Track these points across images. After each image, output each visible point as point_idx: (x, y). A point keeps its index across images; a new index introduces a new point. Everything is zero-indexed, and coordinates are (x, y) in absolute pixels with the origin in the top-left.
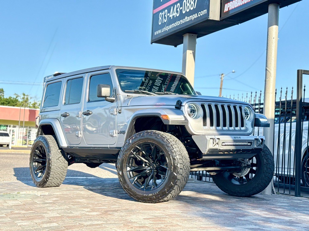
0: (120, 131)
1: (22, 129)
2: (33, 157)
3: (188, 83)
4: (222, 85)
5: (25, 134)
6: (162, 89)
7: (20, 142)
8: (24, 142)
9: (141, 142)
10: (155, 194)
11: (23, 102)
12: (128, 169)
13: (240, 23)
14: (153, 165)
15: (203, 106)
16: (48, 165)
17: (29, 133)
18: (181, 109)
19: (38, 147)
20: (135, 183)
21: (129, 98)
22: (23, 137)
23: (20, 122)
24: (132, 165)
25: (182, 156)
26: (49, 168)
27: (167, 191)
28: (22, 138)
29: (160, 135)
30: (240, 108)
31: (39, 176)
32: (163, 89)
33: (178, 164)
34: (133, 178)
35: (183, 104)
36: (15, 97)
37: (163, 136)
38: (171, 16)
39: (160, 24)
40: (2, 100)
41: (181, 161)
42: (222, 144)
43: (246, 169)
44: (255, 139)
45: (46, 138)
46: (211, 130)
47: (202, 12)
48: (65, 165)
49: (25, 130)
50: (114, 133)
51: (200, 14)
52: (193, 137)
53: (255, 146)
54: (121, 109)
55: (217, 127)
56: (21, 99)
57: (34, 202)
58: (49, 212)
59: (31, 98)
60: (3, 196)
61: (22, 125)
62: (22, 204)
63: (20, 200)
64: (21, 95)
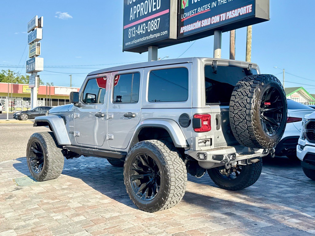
1: (11, 99)
5: (13, 103)
7: (10, 109)
11: (9, 77)
13: (191, 41)
17: (16, 102)
22: (12, 105)
23: (8, 94)
36: (2, 73)
38: (139, 32)
39: (129, 37)
47: (164, 32)
49: (13, 100)
51: (162, 34)
56: (7, 74)
57: (53, 188)
58: (71, 201)
59: (15, 74)
60: (25, 179)
61: (10, 96)
62: (46, 191)
63: (42, 186)
64: (7, 71)
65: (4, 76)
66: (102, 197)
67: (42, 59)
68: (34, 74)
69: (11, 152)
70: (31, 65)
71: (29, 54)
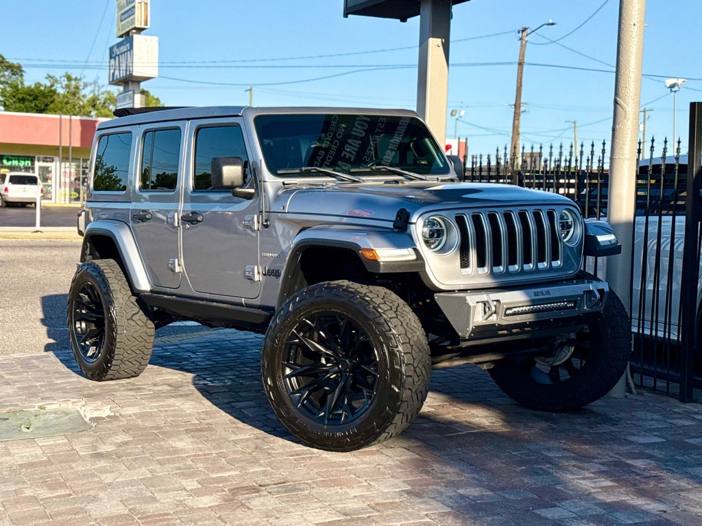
0: (269, 270)
1: (68, 164)
2: (75, 309)
3: (428, 138)
4: (522, 55)
5: (75, 177)
6: (369, 144)
7: (65, 195)
8: (75, 195)
9: (313, 310)
10: (349, 433)
11: (68, 95)
12: (288, 371)
14: (346, 362)
15: (460, 221)
16: (108, 333)
17: (83, 174)
18: (408, 231)
19: (84, 288)
20: (302, 404)
21: (288, 190)
22: (71, 183)
23: (61, 148)
24: (295, 361)
25: (411, 346)
26: (112, 340)
27: (378, 428)
28: (68, 185)
29: (358, 296)
30: (551, 215)
31: (90, 354)
32: (372, 143)
33: (401, 366)
34: (298, 391)
35: (414, 219)
36: (48, 84)
37: (367, 299)
40: (20, 91)
41: (409, 359)
42: (505, 312)
43: (565, 349)
44: (584, 292)
45: (102, 268)
46: (480, 276)
48: (148, 330)
49: (74, 167)
50: (254, 274)
52: (436, 296)
53: (585, 308)
54: (269, 216)
55: (494, 268)
56: (62, 87)
57: (73, 449)
58: (101, 495)
59: (86, 85)
60: (7, 419)
61: (67, 156)
62: (45, 459)
63: (40, 444)
64: (63, 79)
65: (54, 92)
66: (200, 486)
67: (156, 39)
68: (131, 86)
69: (11, 331)
70: (123, 58)
71: (118, 25)
